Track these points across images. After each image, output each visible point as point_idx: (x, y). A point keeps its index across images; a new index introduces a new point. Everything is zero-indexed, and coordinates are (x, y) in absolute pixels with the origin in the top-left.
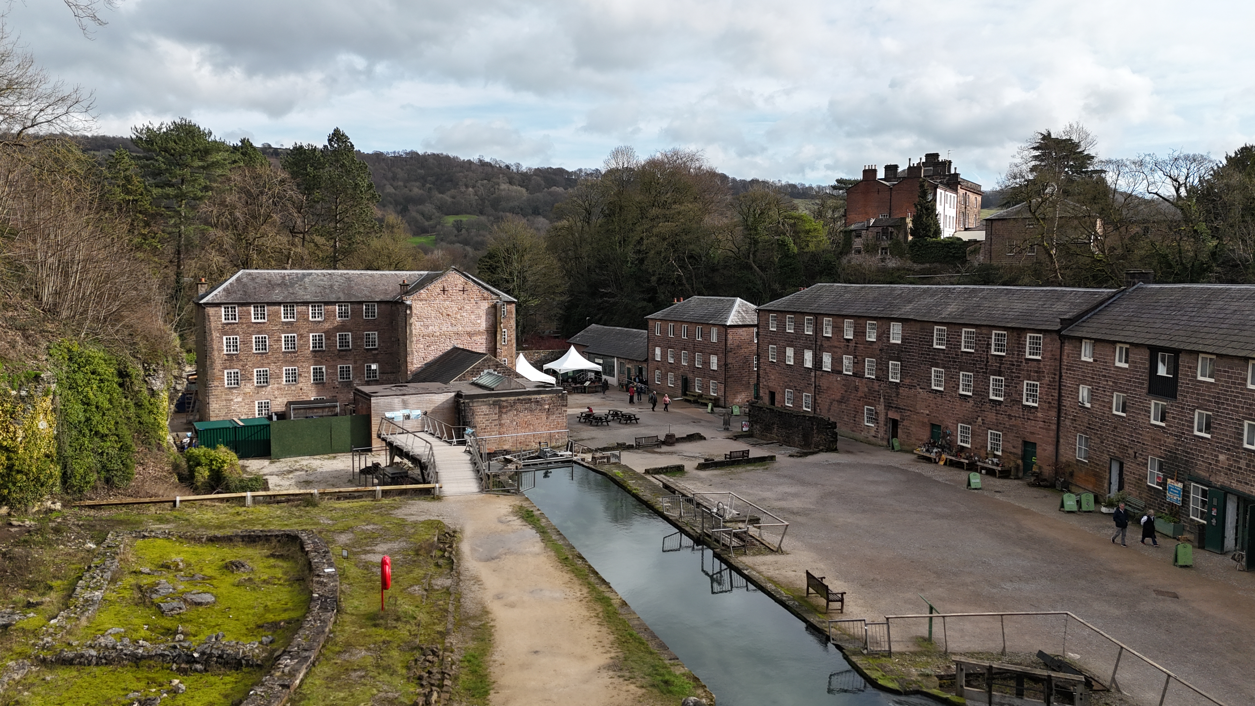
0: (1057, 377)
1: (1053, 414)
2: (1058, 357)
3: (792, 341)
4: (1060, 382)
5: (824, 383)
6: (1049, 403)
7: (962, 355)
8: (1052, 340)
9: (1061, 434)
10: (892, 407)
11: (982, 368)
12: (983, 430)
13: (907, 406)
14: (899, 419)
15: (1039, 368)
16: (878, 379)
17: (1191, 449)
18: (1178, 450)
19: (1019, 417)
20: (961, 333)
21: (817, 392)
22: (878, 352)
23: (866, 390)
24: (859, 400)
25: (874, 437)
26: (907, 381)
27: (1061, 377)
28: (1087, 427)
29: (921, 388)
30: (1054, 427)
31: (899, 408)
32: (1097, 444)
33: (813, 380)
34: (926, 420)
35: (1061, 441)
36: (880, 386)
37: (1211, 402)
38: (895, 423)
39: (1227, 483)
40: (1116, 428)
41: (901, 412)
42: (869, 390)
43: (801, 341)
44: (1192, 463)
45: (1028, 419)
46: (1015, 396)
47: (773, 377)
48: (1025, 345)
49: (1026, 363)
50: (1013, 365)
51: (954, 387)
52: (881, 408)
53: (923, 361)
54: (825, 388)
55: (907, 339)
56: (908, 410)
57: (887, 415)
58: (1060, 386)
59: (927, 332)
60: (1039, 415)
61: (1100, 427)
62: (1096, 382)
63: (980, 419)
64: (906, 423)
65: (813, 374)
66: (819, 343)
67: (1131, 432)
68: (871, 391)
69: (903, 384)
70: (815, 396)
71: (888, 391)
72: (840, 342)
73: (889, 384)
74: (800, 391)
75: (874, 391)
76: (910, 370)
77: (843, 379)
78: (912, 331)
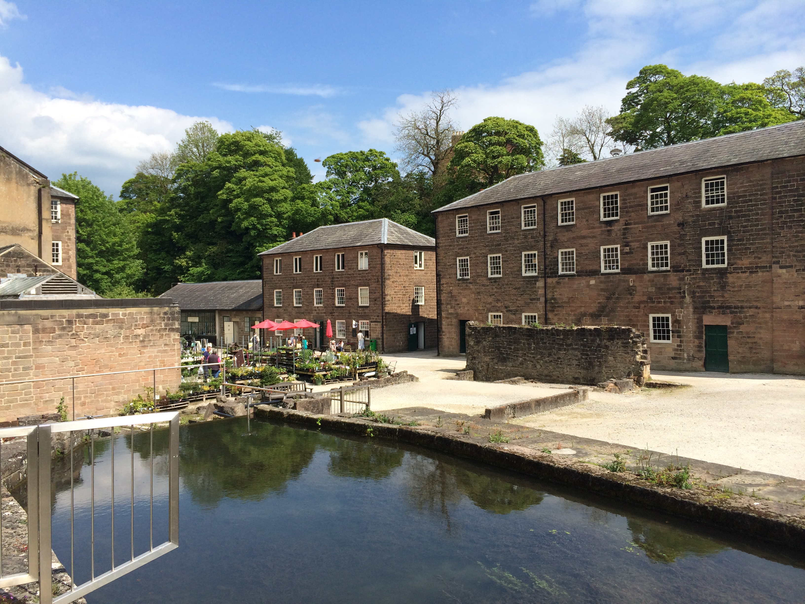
3: (499, 245)
5: (563, 294)
10: (713, 308)
13: (749, 301)
14: (729, 324)
16: (676, 269)
21: (548, 308)
22: (676, 228)
23: (652, 289)
24: (638, 308)
25: (674, 358)
26: (745, 262)
29: (781, 267)
31: (729, 307)
33: (541, 292)
36: (682, 279)
38: (719, 331)
41: (731, 313)
42: (659, 289)
43: (516, 242)
47: (464, 300)
52: (685, 313)
54: (565, 300)
55: (739, 197)
56: (750, 308)
57: (700, 320)
64: (743, 328)
65: (540, 284)
66: (550, 238)
68: (663, 290)
69: (735, 269)
70: (546, 315)
71: (702, 284)
72: (593, 228)
73: (703, 274)
74: (517, 312)
75: (669, 289)
76: (751, 244)
77: (601, 282)
78: (751, 181)
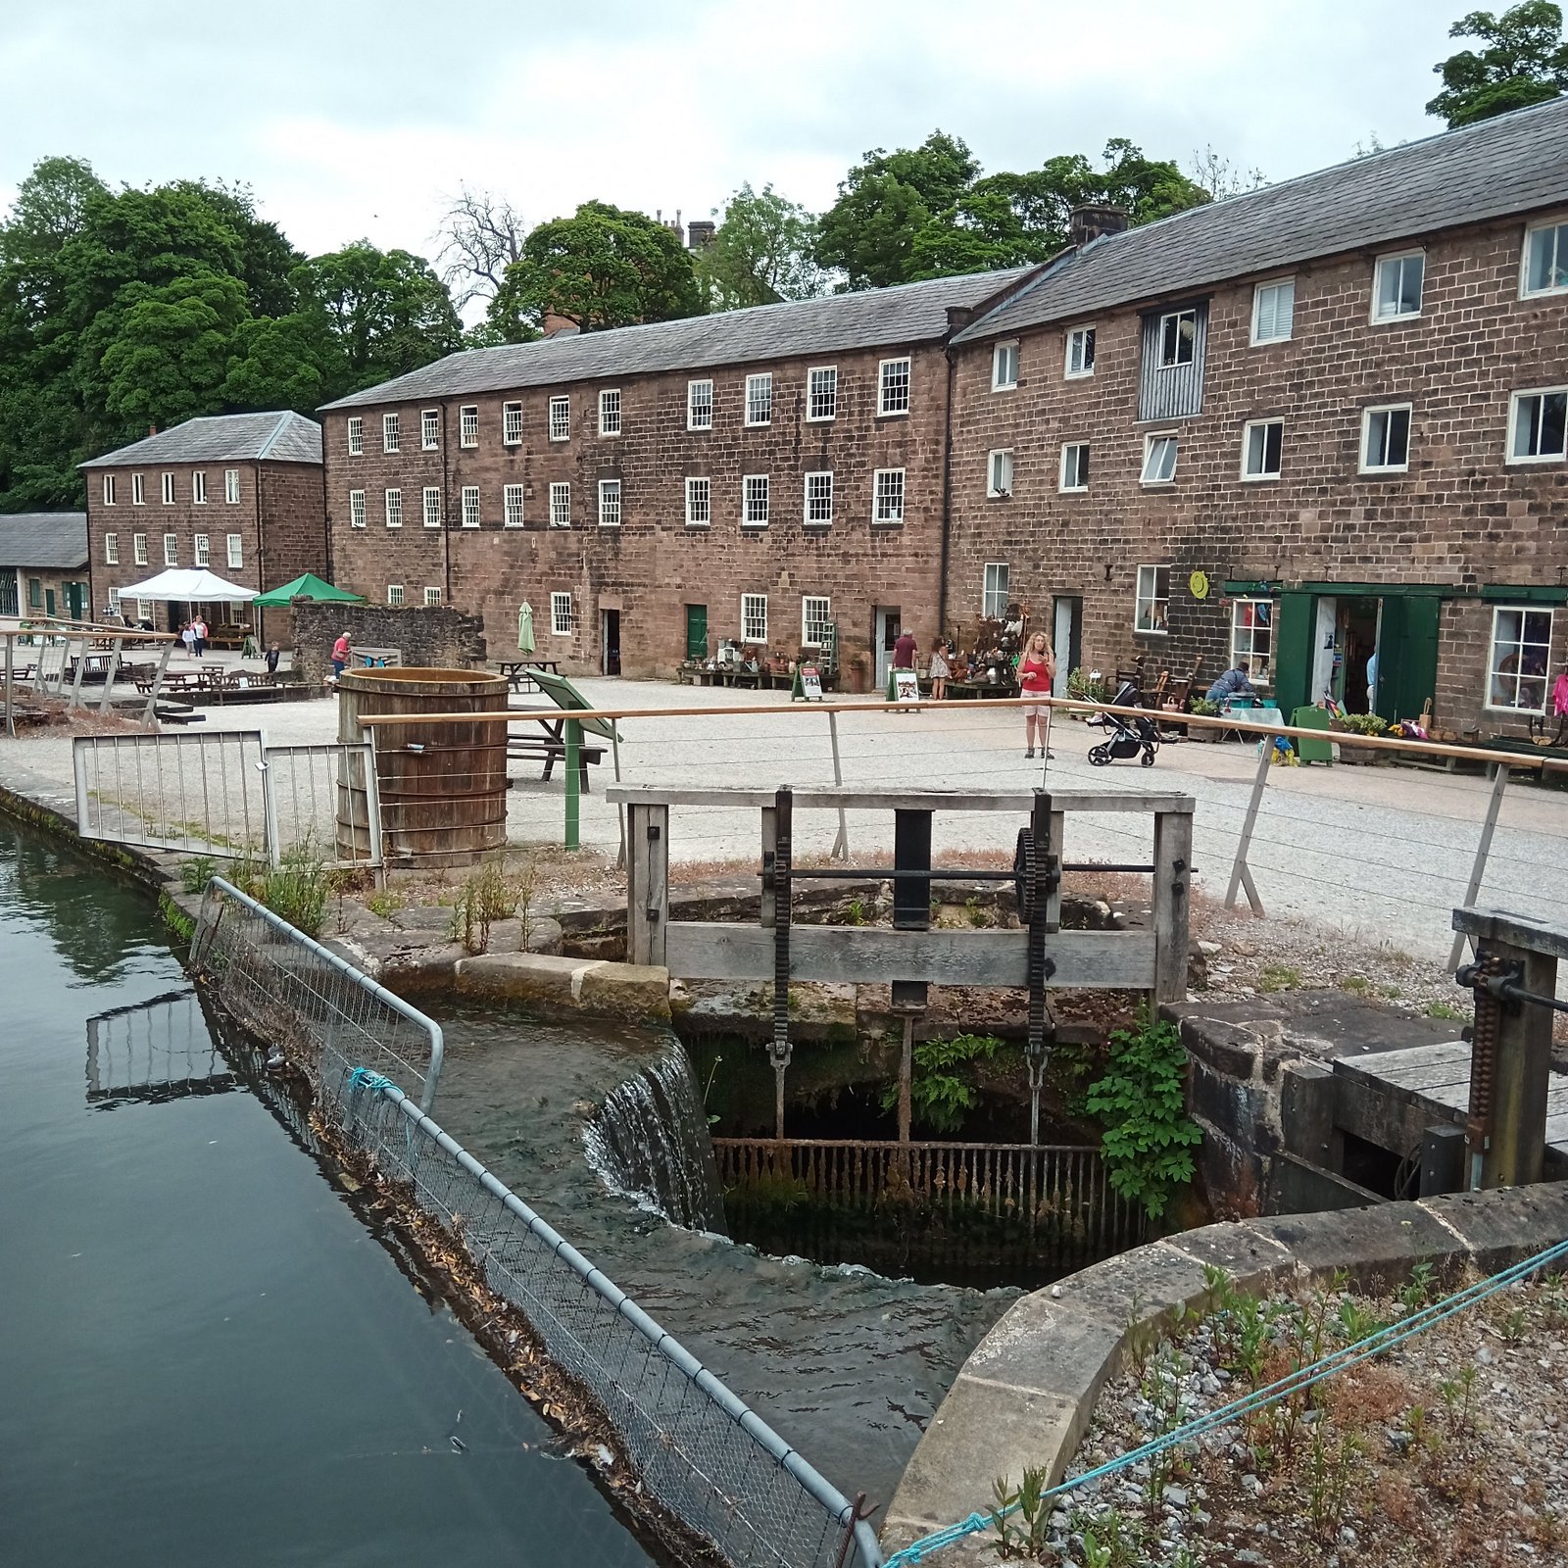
0: (942, 449)
1: (934, 532)
2: (943, 402)
3: (397, 473)
4: (948, 457)
5: (465, 557)
6: (926, 510)
7: (745, 438)
8: (931, 365)
9: (951, 576)
10: (607, 585)
11: (788, 459)
12: (791, 599)
13: (638, 576)
14: (620, 608)
15: (904, 435)
16: (577, 526)
17: (1234, 519)
18: (1202, 530)
19: (865, 555)
20: (743, 386)
21: (452, 580)
22: (575, 464)
23: (553, 555)
24: (541, 582)
25: (572, 658)
26: (635, 520)
27: (949, 445)
28: (1006, 543)
29: (663, 529)
30: (935, 563)
31: (621, 584)
32: (1026, 573)
33: (443, 554)
34: (676, 599)
35: (951, 590)
36: (580, 541)
37: (1282, 389)
38: (613, 617)
39: (1318, 573)
40: (1065, 524)
41: (624, 592)
42: (560, 554)
43: (417, 470)
44: (1236, 550)
45: (884, 555)
46: (856, 509)
47: (360, 563)
48: (875, 387)
49: (878, 429)
50: (851, 438)
51: (730, 513)
52: (583, 591)
53: (666, 465)
54: (469, 567)
55: (632, 423)
56: (640, 585)
57: (596, 603)
58: (948, 465)
59: (673, 399)
60: (906, 540)
61: (1032, 534)
62: (1023, 434)
63: (785, 574)
64: (635, 615)
65: (442, 540)
66: (452, 467)
67: (1100, 522)
68: (563, 556)
69: (627, 528)
70: (448, 590)
71: (598, 549)
72: (496, 455)
73: (600, 534)
74: (418, 585)
75: (569, 555)
76: (641, 493)
77: (505, 541)
78: (641, 402)
